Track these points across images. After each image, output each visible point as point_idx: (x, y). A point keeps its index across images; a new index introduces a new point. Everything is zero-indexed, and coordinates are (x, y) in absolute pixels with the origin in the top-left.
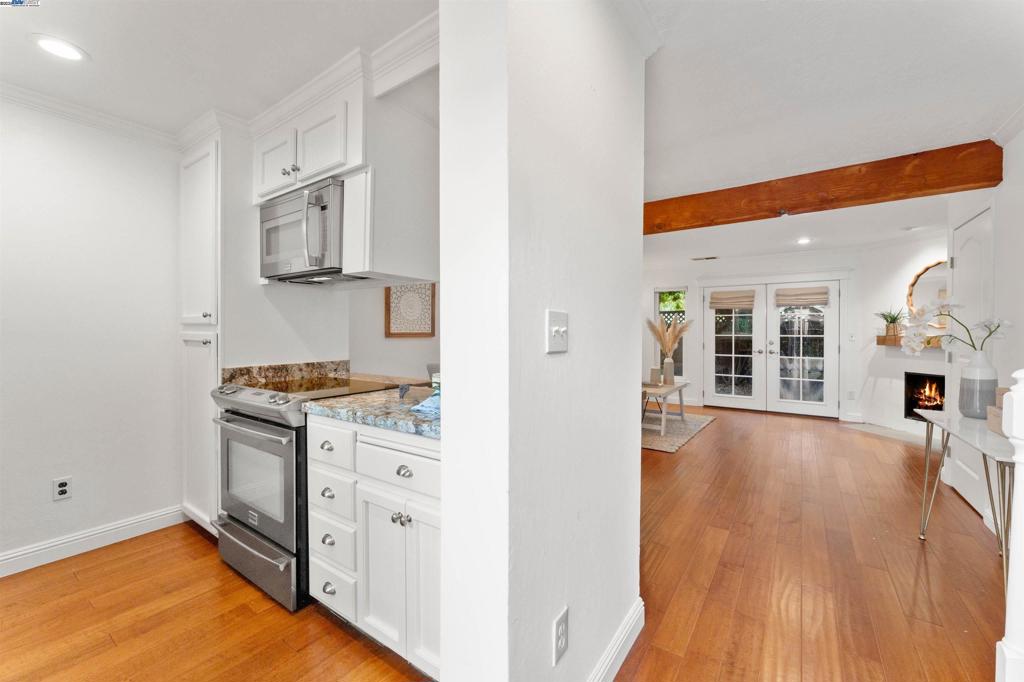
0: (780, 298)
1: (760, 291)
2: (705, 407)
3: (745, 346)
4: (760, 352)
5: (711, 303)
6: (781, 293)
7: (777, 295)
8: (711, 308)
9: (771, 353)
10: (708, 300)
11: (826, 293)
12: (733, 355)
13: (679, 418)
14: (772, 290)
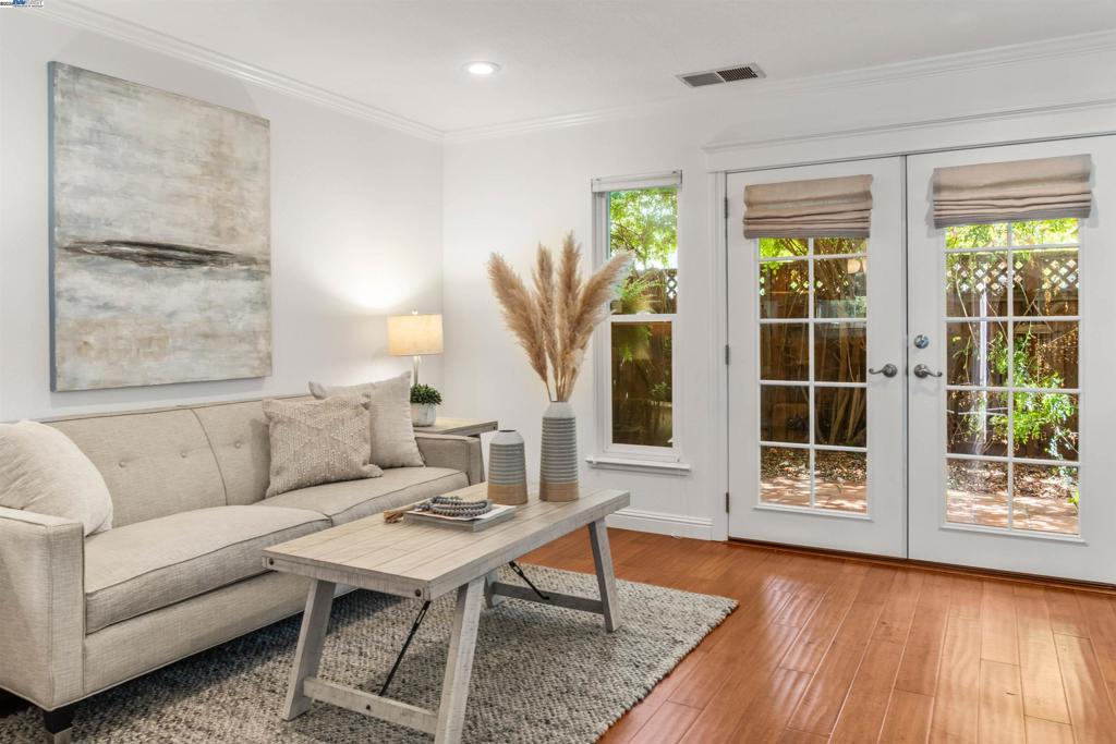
0: (945, 195)
1: (885, 177)
2: (734, 543)
3: (846, 355)
4: (889, 373)
5: (748, 220)
6: (945, 180)
7: (938, 188)
8: (749, 235)
9: (921, 374)
10: (739, 210)
11: (1084, 177)
12: (812, 383)
13: (600, 619)
14: (922, 171)
